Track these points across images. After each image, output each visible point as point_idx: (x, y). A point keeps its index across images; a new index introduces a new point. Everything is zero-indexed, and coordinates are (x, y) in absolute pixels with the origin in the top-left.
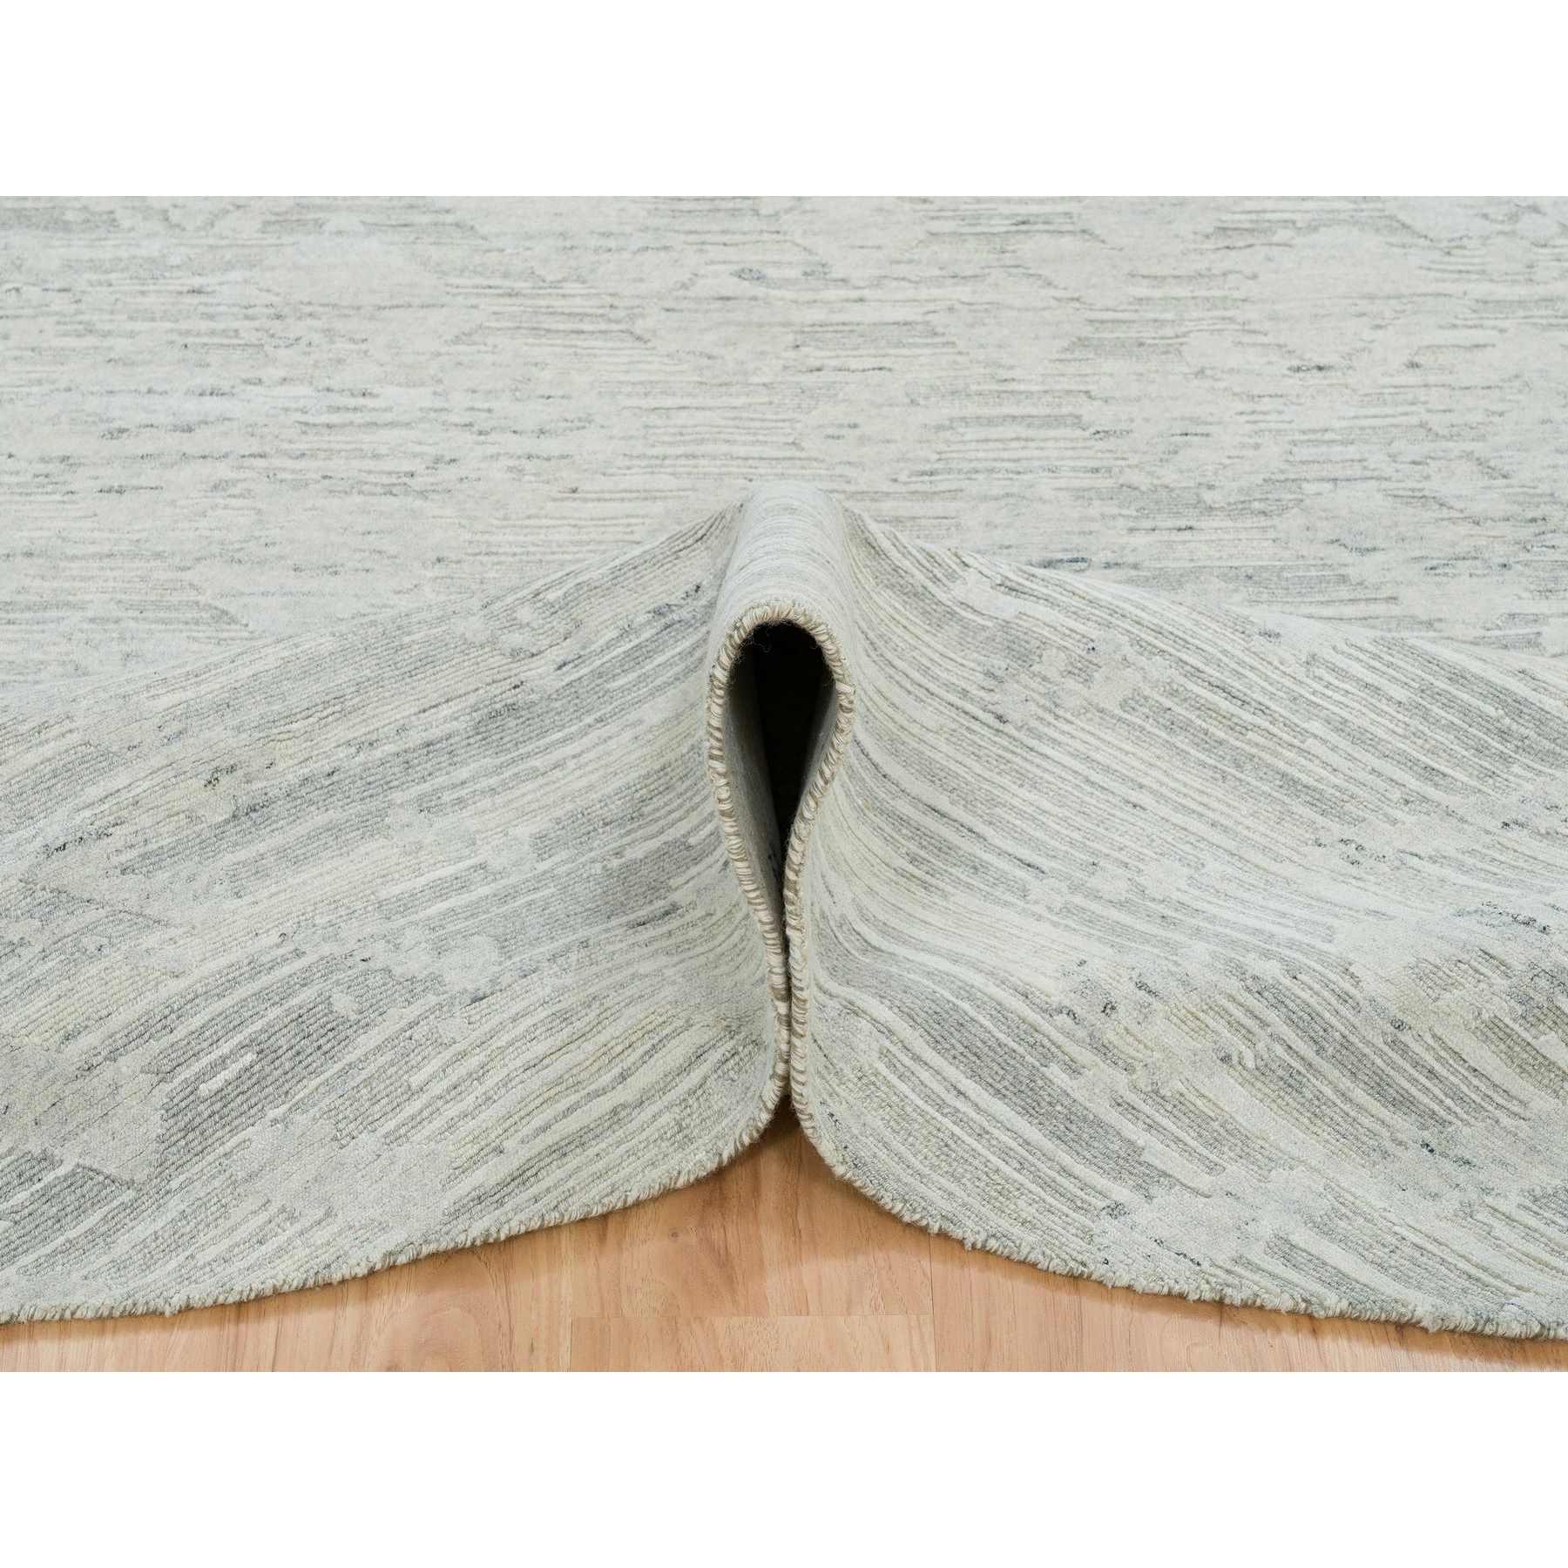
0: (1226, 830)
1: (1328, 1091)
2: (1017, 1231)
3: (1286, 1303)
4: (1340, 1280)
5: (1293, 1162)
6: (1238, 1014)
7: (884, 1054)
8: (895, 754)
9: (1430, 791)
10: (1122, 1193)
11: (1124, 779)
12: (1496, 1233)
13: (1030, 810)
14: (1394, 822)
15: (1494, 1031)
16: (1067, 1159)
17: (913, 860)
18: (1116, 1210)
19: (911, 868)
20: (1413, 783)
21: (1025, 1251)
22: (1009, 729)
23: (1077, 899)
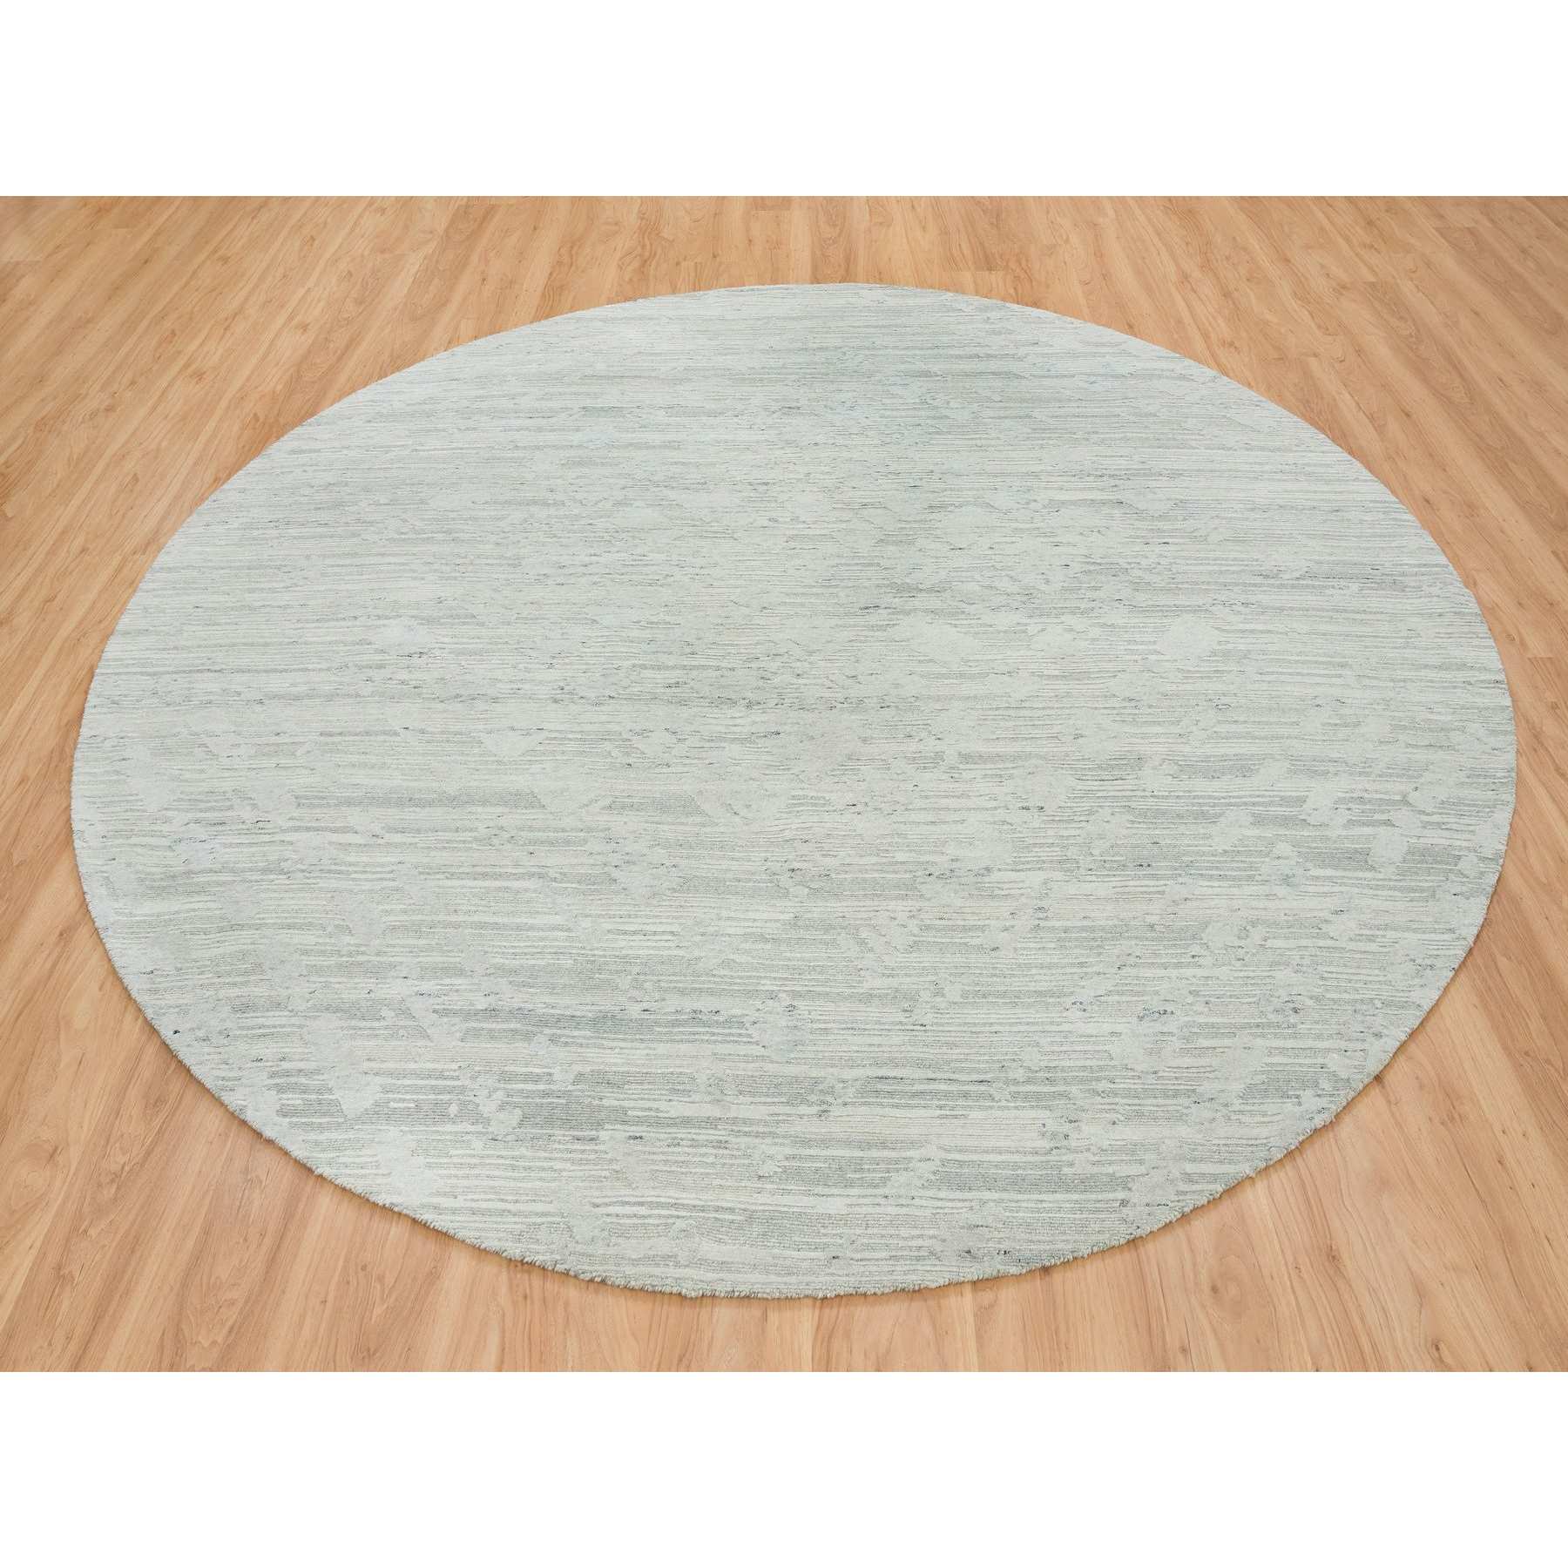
0: (1033, 1023)
1: (1152, 1108)
2: (1101, 1237)
3: (1205, 1201)
4: (1215, 1178)
6: (1107, 1107)
7: (1007, 1209)
8: (897, 1066)
9: (1086, 970)
10: (1121, 1195)
11: (983, 1024)
12: (1243, 1120)
13: (962, 1057)
14: (1083, 987)
15: (1185, 1052)
16: (1093, 1197)
17: (941, 1108)
18: (1124, 1203)
19: (943, 1112)
20: (1077, 970)
21: (1107, 1242)
22: (928, 1028)
23: (1013, 1088)
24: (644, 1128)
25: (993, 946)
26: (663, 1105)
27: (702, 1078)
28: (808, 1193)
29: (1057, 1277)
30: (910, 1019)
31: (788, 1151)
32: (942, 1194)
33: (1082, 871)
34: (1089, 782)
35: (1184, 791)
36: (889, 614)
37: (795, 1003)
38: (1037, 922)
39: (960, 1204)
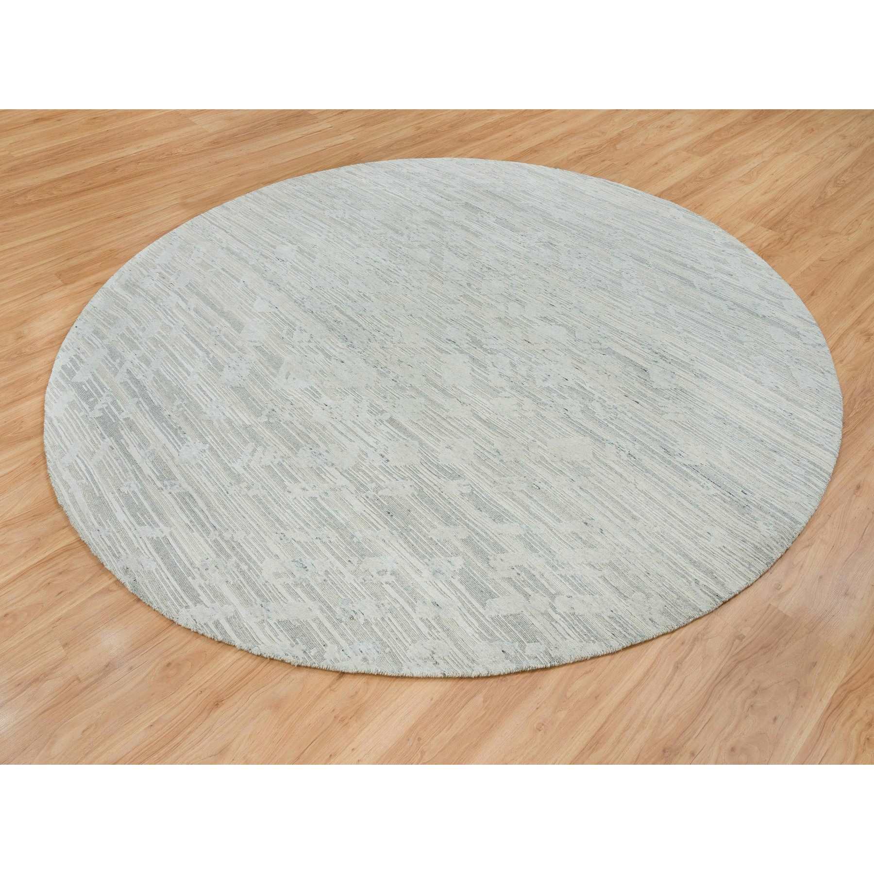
2: (164, 608)
3: (209, 636)
4: (224, 633)
5: (230, 604)
7: (156, 569)
8: (201, 497)
9: (305, 527)
10: (190, 604)
11: (245, 511)
12: (266, 629)
13: (222, 514)
14: (295, 532)
15: (287, 586)
16: (183, 595)
17: (191, 522)
18: (187, 607)
19: (189, 523)
20: (302, 525)
22: (228, 495)
23: (218, 538)
24: (117, 447)
25: (290, 490)
26: (131, 446)
27: (151, 447)
28: (122, 507)
29: (138, 605)
30: (228, 488)
31: (136, 490)
32: (149, 546)
33: (364, 495)
34: (423, 468)
35: (456, 503)
36: (455, 349)
37: (207, 451)
38: (318, 496)
39: (148, 553)
